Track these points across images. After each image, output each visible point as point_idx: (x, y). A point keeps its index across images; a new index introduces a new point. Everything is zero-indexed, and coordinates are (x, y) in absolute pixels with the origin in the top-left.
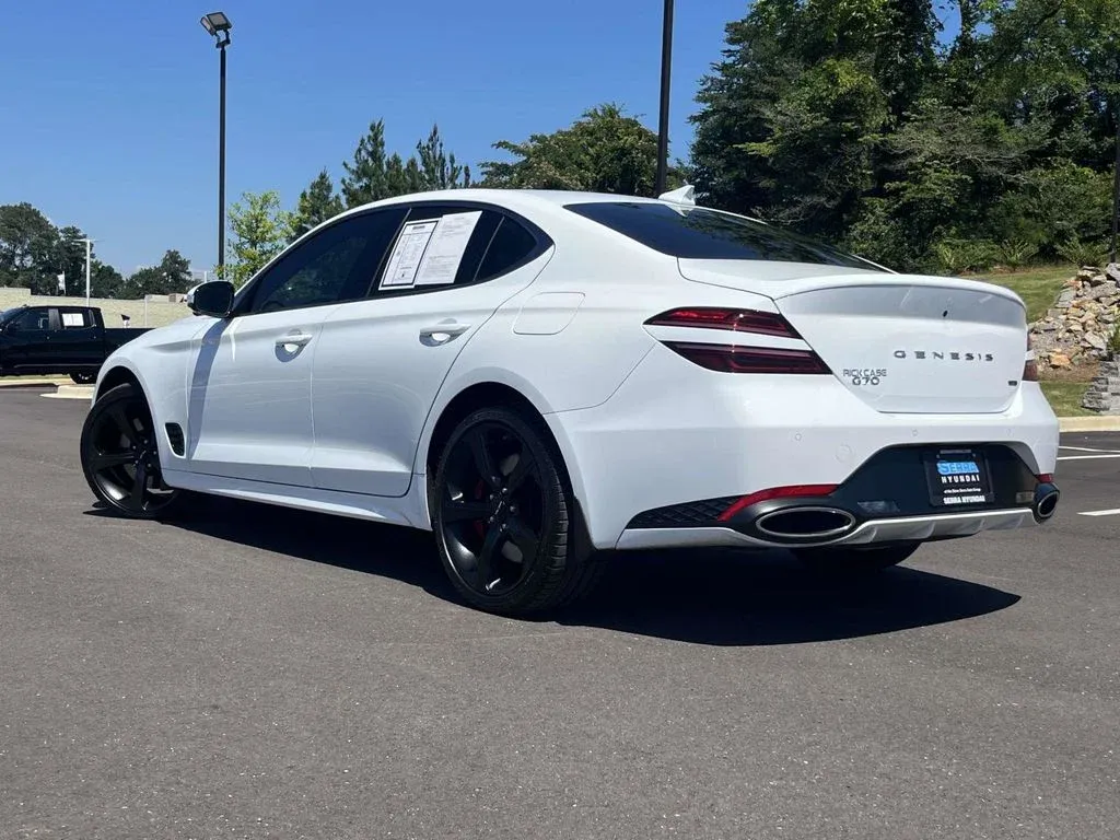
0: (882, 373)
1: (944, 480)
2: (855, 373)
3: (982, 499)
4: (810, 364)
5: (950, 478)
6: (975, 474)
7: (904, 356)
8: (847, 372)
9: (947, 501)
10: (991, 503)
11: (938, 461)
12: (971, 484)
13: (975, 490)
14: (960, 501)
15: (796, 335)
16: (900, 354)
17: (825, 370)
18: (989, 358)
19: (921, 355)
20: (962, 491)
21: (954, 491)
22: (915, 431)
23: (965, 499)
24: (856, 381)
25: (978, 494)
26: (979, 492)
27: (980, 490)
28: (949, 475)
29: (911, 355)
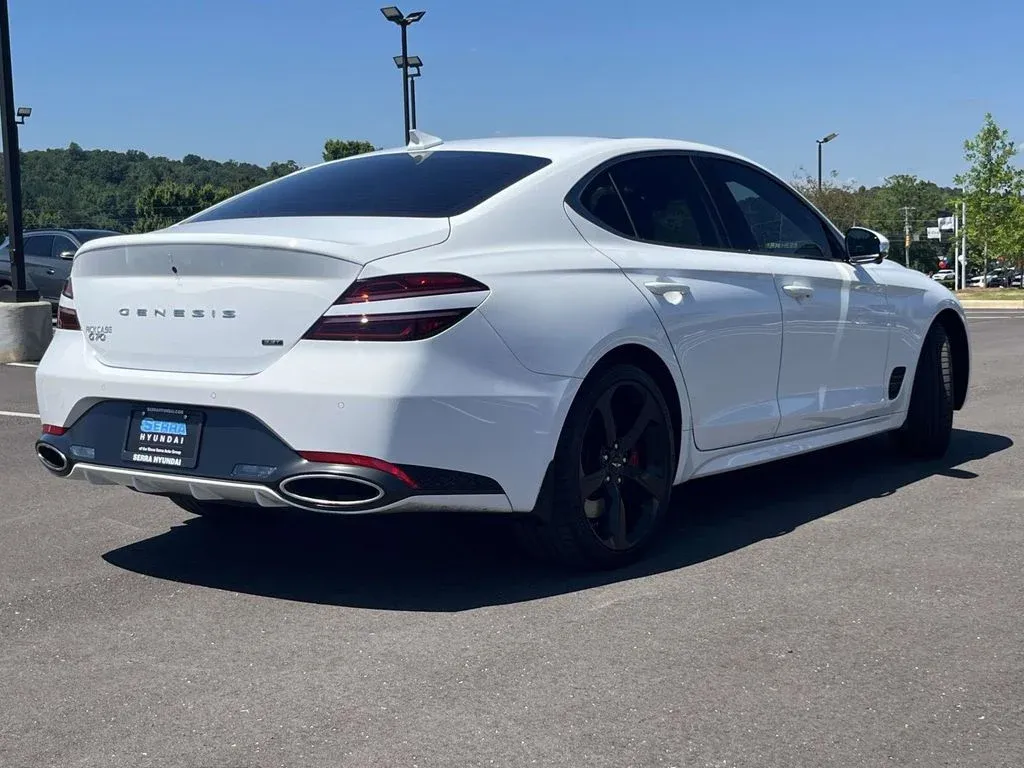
0: (109, 329)
1: (142, 437)
2: (91, 329)
3: (178, 462)
5: (149, 436)
6: (180, 437)
7: (127, 314)
9: (137, 457)
10: (187, 468)
11: (143, 417)
12: (172, 446)
13: (174, 452)
14: (150, 460)
16: (124, 312)
18: (229, 314)
19: (142, 313)
20: (158, 450)
21: (150, 449)
23: (157, 459)
24: (92, 337)
25: (175, 456)
26: (177, 455)
27: (179, 453)
28: (150, 433)
29: (133, 313)
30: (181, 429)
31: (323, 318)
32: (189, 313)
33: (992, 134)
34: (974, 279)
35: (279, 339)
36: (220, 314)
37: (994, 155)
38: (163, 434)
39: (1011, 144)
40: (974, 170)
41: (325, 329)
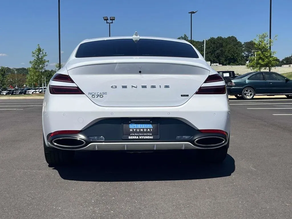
0: (106, 93)
1: (131, 130)
2: (93, 94)
3: (151, 138)
4: (77, 91)
6: (150, 129)
8: (90, 93)
9: (130, 138)
10: (156, 139)
11: (129, 124)
12: (147, 132)
14: (137, 138)
15: (73, 82)
17: (82, 93)
18: (167, 87)
19: (124, 87)
20: (141, 134)
21: (136, 134)
22: (112, 113)
23: (141, 137)
24: (93, 96)
25: (150, 136)
26: (150, 135)
27: (151, 134)
28: (135, 129)
29: (120, 87)
30: (150, 126)
31: (201, 87)
32: (149, 87)
33: (39, 50)
34: (2, 92)
35: (187, 94)
36: (163, 87)
37: (40, 56)
38: (142, 129)
39: (46, 53)
40: (35, 60)
41: (202, 91)
